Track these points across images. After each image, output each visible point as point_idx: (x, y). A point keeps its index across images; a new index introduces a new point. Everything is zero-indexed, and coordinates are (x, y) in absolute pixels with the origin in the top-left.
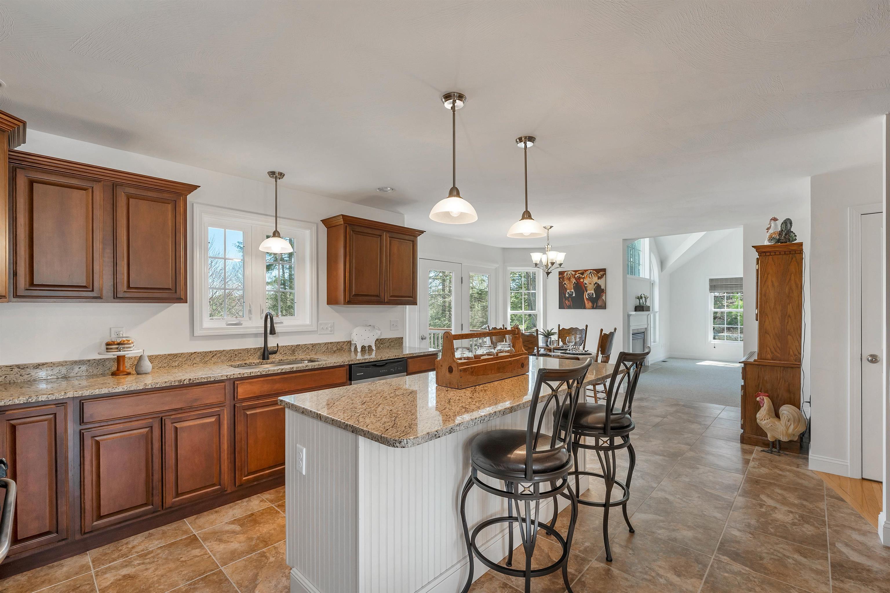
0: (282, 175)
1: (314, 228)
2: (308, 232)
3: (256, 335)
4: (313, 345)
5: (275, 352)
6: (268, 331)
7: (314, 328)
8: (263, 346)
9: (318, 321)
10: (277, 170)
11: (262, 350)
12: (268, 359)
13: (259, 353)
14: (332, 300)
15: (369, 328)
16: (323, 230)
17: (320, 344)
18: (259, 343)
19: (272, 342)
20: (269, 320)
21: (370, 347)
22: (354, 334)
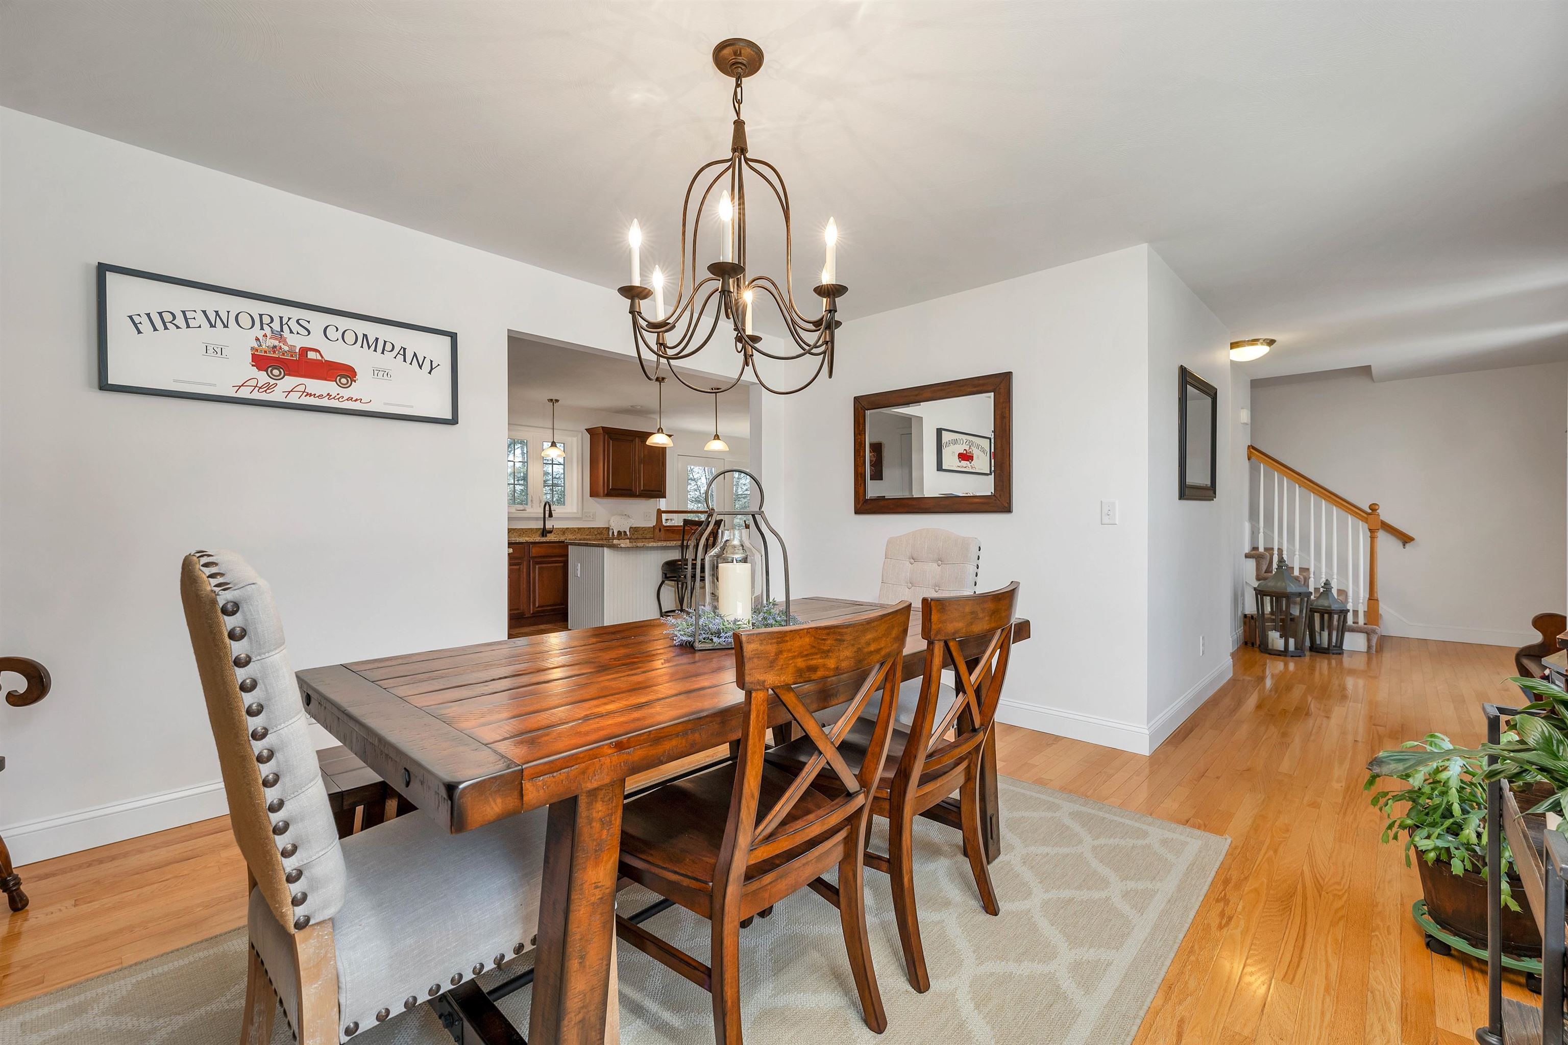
0: (557, 401)
1: (580, 436)
2: (575, 439)
3: (537, 519)
4: (579, 529)
5: (550, 532)
6: (547, 515)
7: (579, 515)
8: (542, 527)
9: (583, 510)
10: (554, 398)
11: (541, 531)
12: (546, 536)
13: (539, 532)
14: (594, 494)
15: (624, 517)
16: (587, 436)
17: (584, 528)
18: (540, 525)
19: (549, 526)
20: (547, 506)
21: (625, 532)
22: (611, 521)
